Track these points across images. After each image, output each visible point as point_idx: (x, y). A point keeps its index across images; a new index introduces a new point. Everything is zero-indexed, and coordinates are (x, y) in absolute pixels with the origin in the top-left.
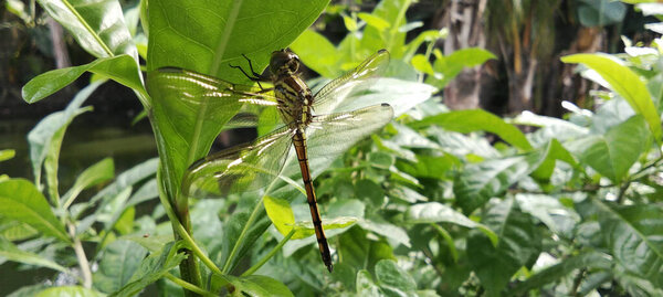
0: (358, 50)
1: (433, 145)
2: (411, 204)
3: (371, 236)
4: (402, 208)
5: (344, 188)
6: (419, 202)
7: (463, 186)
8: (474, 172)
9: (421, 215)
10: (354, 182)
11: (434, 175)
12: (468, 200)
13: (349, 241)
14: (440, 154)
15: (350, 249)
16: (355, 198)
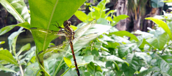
0: (93, 16)
1: (112, 40)
2: (106, 56)
3: (95, 65)
4: (104, 57)
5: (88, 52)
6: (108, 55)
7: (120, 51)
8: (123, 47)
9: (109, 59)
10: (91, 50)
12: (122, 54)
13: (90, 66)
14: (114, 42)
15: (90, 68)
16: (91, 55)
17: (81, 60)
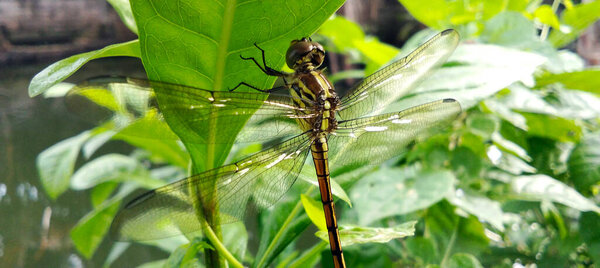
1: (550, 110)
2: (514, 175)
3: (459, 212)
4: (504, 178)
5: (436, 153)
6: (525, 174)
7: (579, 157)
9: (524, 189)
10: (451, 146)
11: (552, 135)
12: (584, 175)
13: (437, 211)
15: (438, 220)
16: (447, 167)
17: (400, 186)
